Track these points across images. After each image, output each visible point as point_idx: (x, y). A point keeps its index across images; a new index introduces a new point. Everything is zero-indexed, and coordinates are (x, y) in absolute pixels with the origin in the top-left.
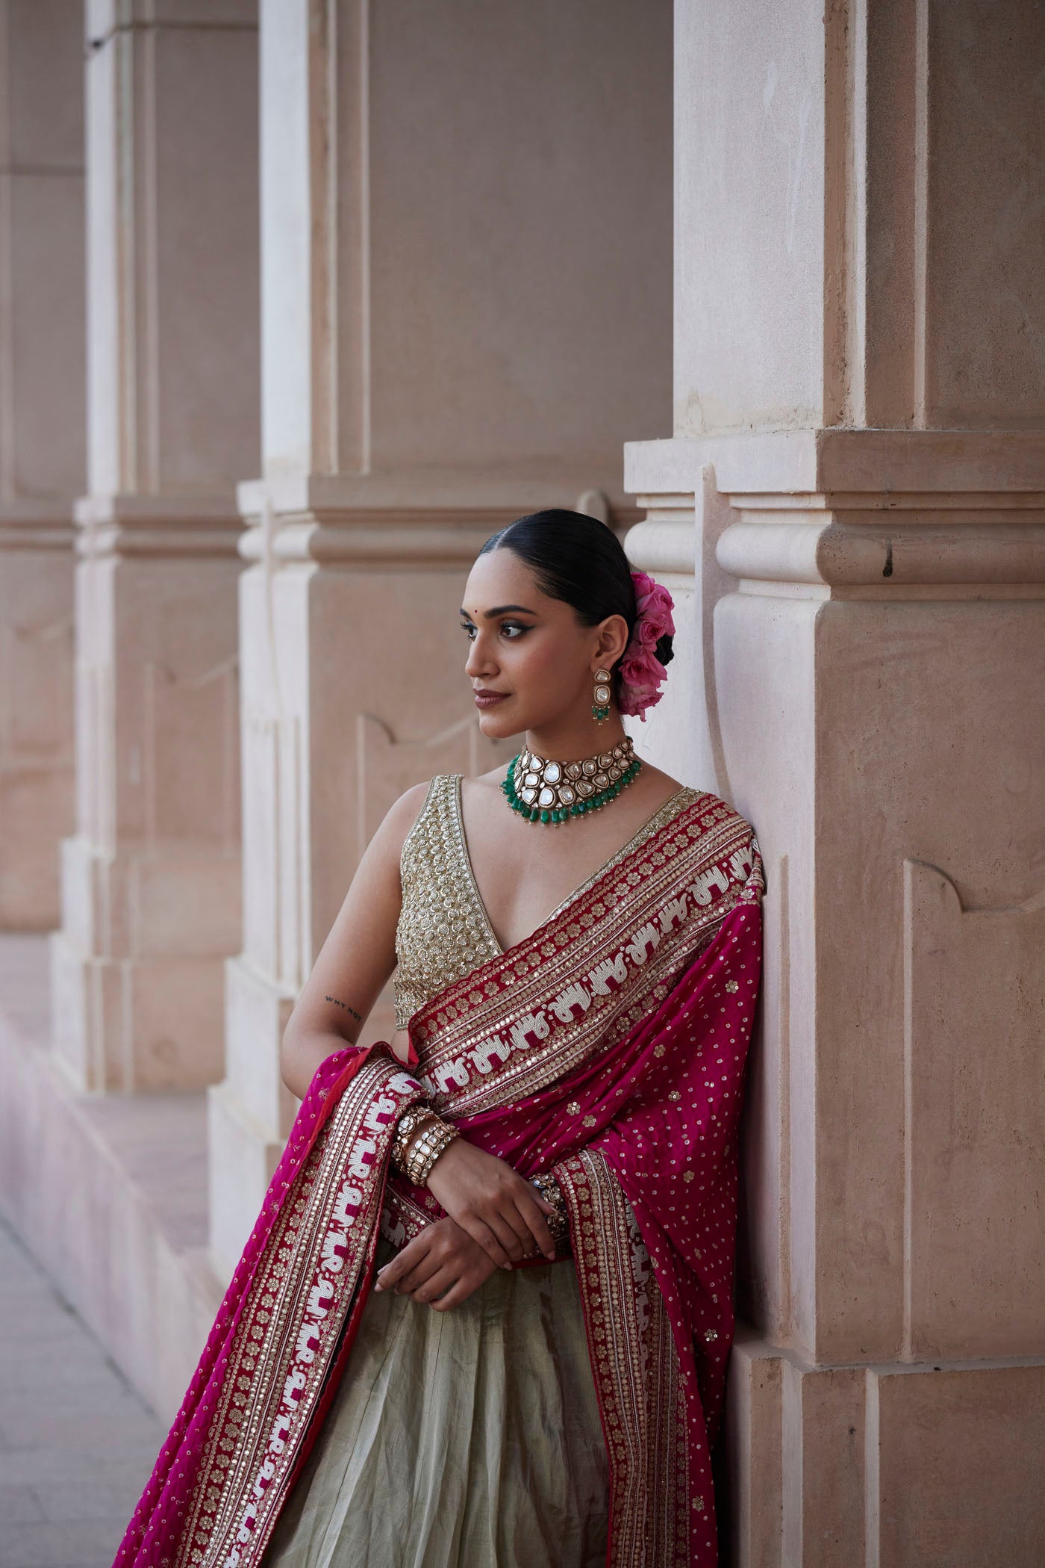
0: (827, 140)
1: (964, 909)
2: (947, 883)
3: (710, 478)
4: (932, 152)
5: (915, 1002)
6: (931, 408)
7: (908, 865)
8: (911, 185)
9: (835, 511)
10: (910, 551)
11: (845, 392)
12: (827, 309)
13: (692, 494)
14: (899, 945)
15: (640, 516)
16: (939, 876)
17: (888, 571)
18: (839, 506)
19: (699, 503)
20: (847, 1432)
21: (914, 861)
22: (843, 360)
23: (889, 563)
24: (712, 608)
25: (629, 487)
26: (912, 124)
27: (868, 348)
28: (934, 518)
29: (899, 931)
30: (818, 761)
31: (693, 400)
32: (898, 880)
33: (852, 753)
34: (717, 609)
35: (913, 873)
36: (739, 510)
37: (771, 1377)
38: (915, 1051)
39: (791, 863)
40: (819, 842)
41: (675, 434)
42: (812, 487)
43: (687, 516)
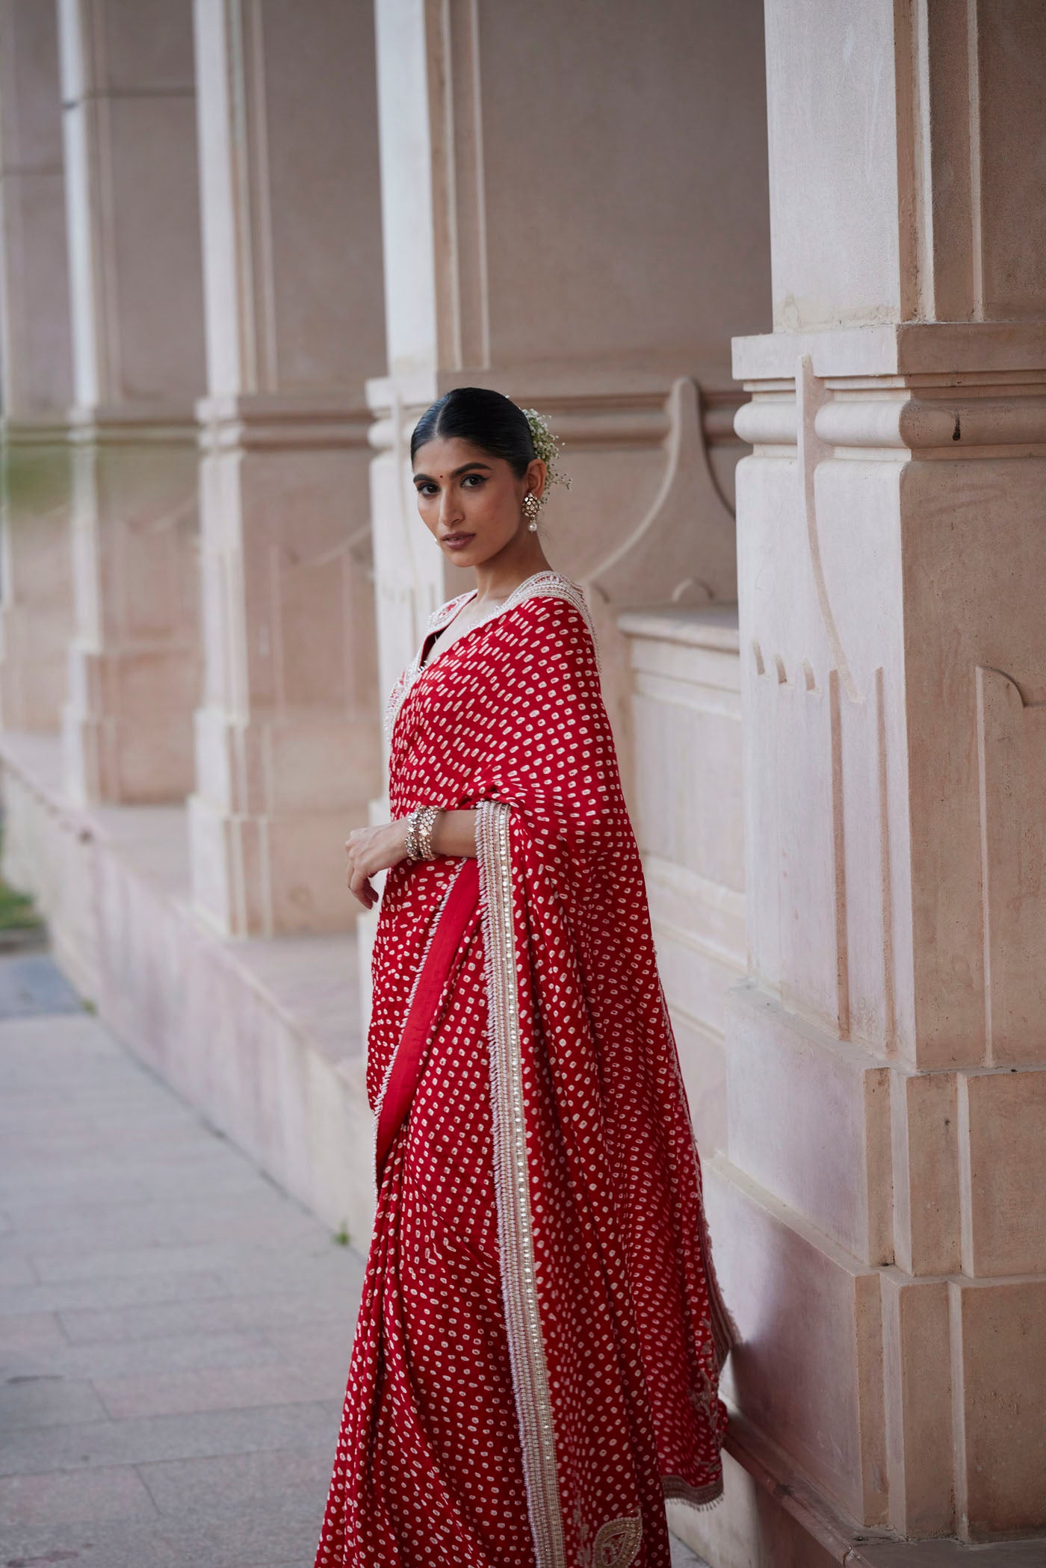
0: (898, 91)
1: (1025, 704)
2: (1011, 683)
3: (808, 365)
4: (982, 99)
5: (988, 779)
6: (988, 305)
7: (979, 671)
8: (966, 124)
9: (913, 389)
10: (973, 420)
11: (918, 293)
12: (901, 227)
13: (793, 379)
14: (974, 734)
15: (746, 398)
16: (1004, 679)
17: (957, 436)
18: (916, 385)
19: (799, 386)
20: (943, 1123)
21: (984, 667)
22: (916, 267)
23: (958, 429)
24: (813, 470)
25: (738, 374)
26: (966, 76)
27: (935, 257)
28: (992, 392)
29: (972, 721)
30: (905, 589)
31: (790, 301)
32: (971, 682)
33: (932, 582)
34: (816, 471)
35: (984, 677)
36: (833, 391)
37: (881, 1083)
38: (989, 819)
39: (885, 672)
40: (908, 654)
41: (775, 329)
42: (894, 371)
43: (788, 398)
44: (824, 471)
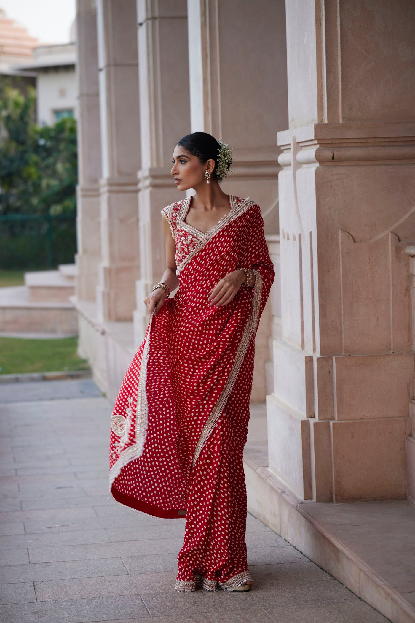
0: (317, 52)
1: (354, 242)
2: (350, 235)
3: (294, 139)
4: (342, 54)
5: (342, 265)
6: (343, 118)
7: (340, 231)
8: (337, 62)
9: (320, 144)
10: (338, 153)
11: (323, 115)
12: (318, 94)
13: (290, 144)
14: (338, 251)
15: (282, 152)
16: (348, 234)
17: (333, 158)
18: (321, 142)
19: (292, 146)
20: (328, 372)
21: (342, 230)
22: (322, 106)
23: (333, 156)
24: (296, 172)
25: (279, 144)
26: (337, 47)
27: (327, 103)
28: (345, 145)
29: (338, 248)
30: (317, 206)
31: (292, 120)
32: (338, 235)
33: (325, 204)
34: (297, 172)
35: (341, 233)
36: (302, 147)
37: (310, 360)
38: (343, 277)
39: (312, 233)
40: (317, 226)
41: (289, 129)
42: (313, 138)
43: (289, 151)
44: (299, 172)
